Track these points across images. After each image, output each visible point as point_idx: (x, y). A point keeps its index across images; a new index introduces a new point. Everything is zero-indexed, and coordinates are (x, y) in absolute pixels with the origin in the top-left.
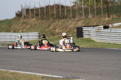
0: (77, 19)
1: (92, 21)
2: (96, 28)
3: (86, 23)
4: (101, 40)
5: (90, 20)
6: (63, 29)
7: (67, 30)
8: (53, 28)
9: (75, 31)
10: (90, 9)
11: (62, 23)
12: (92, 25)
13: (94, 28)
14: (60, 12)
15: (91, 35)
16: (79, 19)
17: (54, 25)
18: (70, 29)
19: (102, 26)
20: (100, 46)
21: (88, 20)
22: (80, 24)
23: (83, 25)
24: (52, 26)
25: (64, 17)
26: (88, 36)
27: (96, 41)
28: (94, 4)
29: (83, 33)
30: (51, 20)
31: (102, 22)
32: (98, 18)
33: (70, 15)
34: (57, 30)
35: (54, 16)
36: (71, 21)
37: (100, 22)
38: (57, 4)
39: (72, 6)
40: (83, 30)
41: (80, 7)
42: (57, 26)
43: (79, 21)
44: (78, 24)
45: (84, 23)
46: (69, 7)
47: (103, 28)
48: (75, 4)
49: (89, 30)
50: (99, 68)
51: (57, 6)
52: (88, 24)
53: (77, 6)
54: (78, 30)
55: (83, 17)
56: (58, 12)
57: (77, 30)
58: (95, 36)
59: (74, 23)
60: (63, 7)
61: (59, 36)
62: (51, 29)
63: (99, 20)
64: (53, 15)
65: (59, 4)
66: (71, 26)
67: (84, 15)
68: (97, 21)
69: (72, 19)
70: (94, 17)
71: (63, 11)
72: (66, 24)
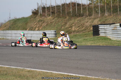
0: (93, 17)
1: (108, 19)
2: (112, 26)
3: (103, 21)
4: (117, 38)
5: (106, 18)
6: (79, 27)
7: (83, 28)
8: (69, 26)
9: (92, 29)
10: (106, 7)
11: (79, 21)
12: (108, 23)
13: (111, 26)
14: (76, 10)
15: (107, 33)
16: (95, 17)
17: (70, 23)
18: (86, 27)
19: (119, 24)
20: (117, 44)
21: (104, 18)
22: (96, 22)
23: (99, 23)
24: (68, 24)
25: (80, 15)
26: (104, 34)
27: (112, 39)
28: (110, 2)
29: (99, 31)
30: (68, 18)
31: (118, 20)
32: (115, 17)
33: (86, 13)
34: (73, 28)
35: (71, 14)
36: (87, 19)
37: (117, 20)
38: (74, 2)
39: (88, 4)
40: (99, 28)
41: (97, 5)
42: (73, 24)
43: (95, 19)
44: (94, 22)
45: (100, 21)
46: (86, 5)
47: (119, 26)
48: (91, 2)
49: (105, 28)
50: (116, 66)
51: (74, 4)
52: (104, 22)
53: (93, 4)
54: (95, 28)
55: (99, 15)
56: (74, 10)
57: (93, 29)
58: (111, 34)
59: (90, 21)
60: (79, 5)
61: (76, 34)
62: (67, 27)
63: (115, 18)
64: (69, 13)
65: (75, 2)
66: (88, 24)
67: (100, 13)
68: (113, 19)
69: (88, 17)
70: (111, 15)
71: (79, 9)
72: (82, 22)
